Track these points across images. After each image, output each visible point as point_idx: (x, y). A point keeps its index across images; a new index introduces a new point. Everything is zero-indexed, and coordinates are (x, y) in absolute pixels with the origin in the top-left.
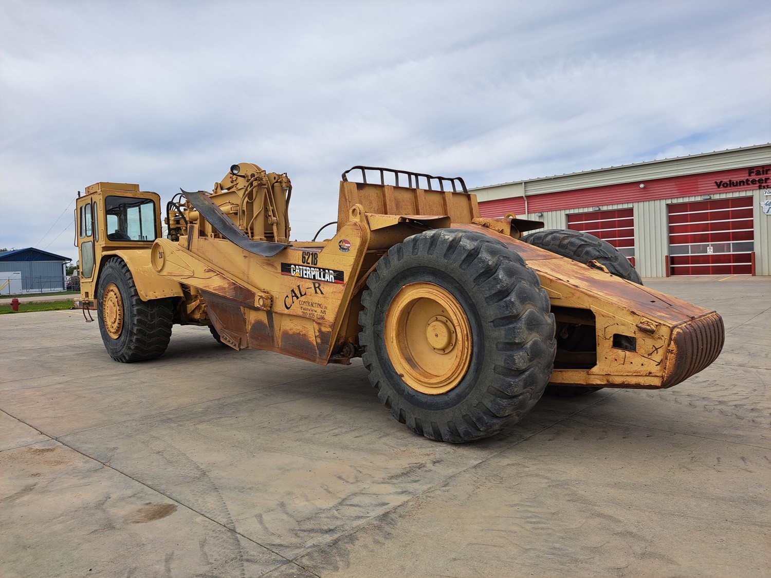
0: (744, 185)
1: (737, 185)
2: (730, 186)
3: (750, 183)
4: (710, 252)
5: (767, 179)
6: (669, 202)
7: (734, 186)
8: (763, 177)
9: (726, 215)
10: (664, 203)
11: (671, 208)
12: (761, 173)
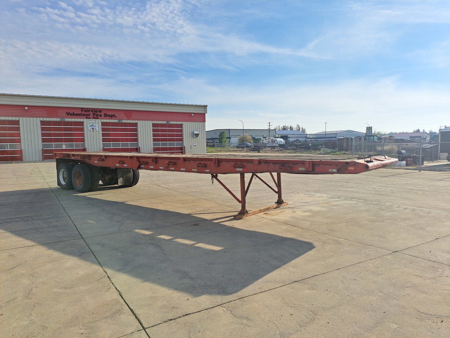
0: (80, 116)
1: (76, 116)
2: (73, 115)
3: (82, 115)
4: (64, 147)
5: (89, 114)
6: (42, 119)
7: (75, 115)
8: (88, 113)
9: (71, 129)
10: (38, 120)
11: (42, 123)
12: (87, 111)
